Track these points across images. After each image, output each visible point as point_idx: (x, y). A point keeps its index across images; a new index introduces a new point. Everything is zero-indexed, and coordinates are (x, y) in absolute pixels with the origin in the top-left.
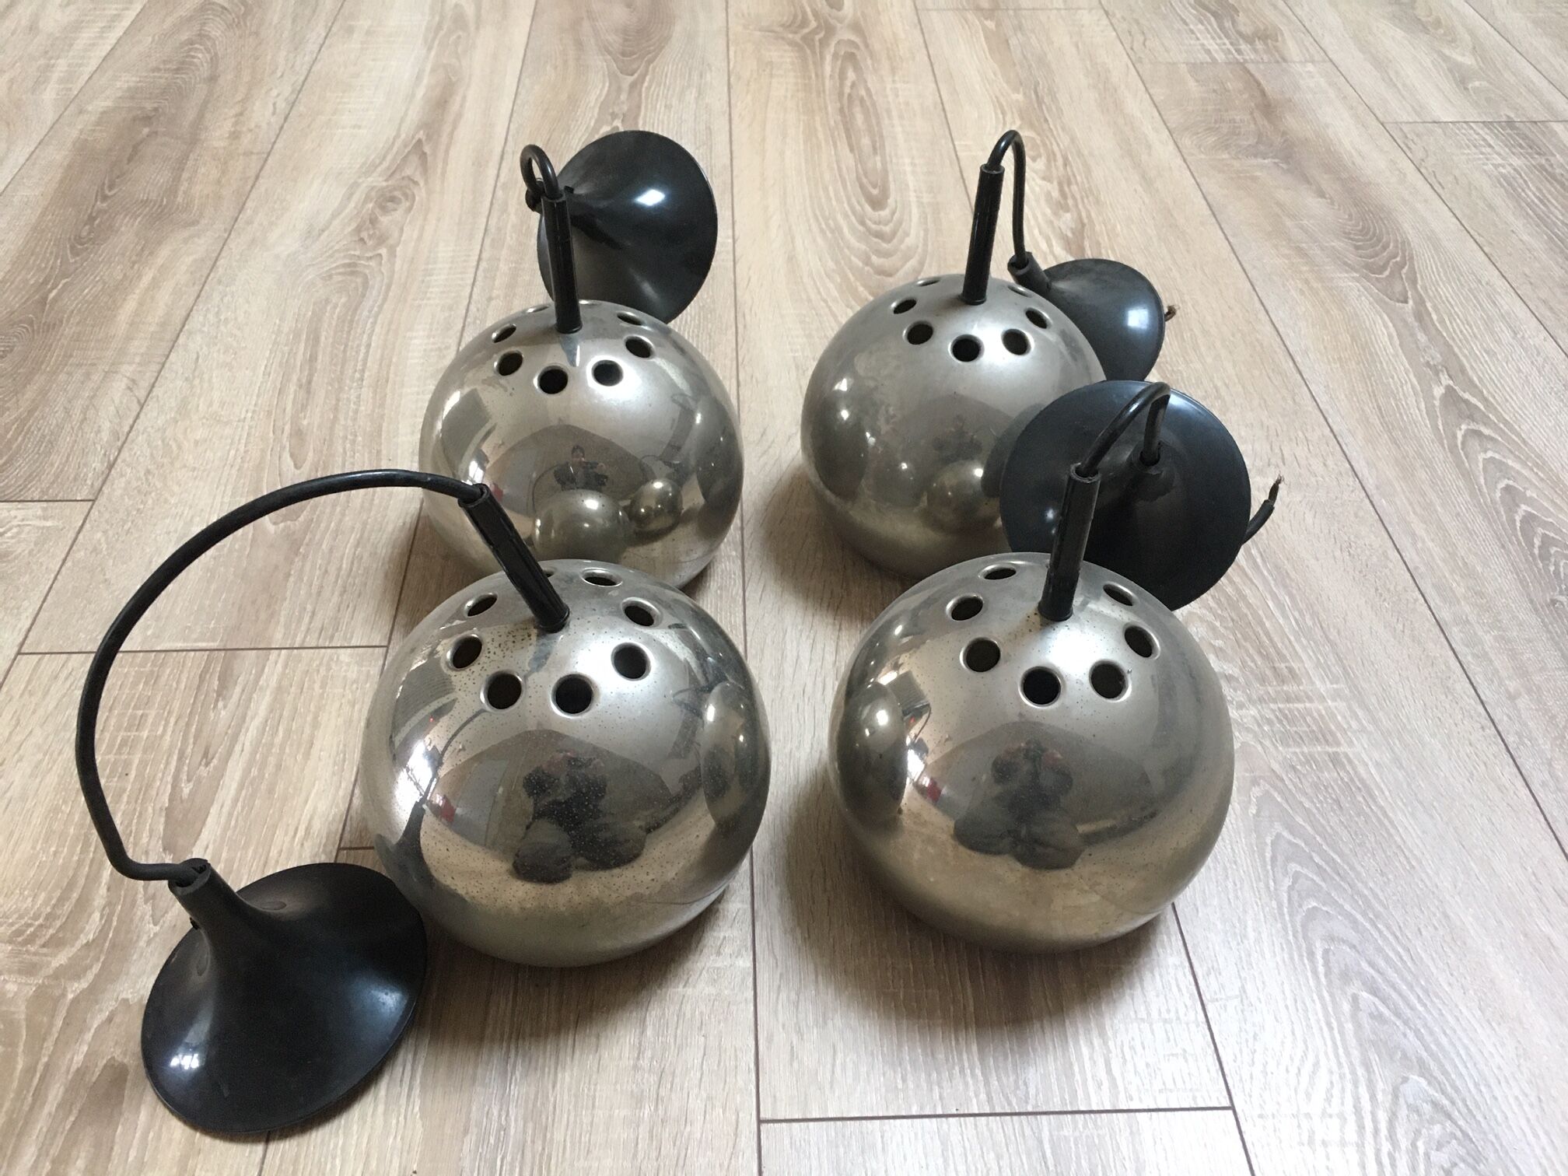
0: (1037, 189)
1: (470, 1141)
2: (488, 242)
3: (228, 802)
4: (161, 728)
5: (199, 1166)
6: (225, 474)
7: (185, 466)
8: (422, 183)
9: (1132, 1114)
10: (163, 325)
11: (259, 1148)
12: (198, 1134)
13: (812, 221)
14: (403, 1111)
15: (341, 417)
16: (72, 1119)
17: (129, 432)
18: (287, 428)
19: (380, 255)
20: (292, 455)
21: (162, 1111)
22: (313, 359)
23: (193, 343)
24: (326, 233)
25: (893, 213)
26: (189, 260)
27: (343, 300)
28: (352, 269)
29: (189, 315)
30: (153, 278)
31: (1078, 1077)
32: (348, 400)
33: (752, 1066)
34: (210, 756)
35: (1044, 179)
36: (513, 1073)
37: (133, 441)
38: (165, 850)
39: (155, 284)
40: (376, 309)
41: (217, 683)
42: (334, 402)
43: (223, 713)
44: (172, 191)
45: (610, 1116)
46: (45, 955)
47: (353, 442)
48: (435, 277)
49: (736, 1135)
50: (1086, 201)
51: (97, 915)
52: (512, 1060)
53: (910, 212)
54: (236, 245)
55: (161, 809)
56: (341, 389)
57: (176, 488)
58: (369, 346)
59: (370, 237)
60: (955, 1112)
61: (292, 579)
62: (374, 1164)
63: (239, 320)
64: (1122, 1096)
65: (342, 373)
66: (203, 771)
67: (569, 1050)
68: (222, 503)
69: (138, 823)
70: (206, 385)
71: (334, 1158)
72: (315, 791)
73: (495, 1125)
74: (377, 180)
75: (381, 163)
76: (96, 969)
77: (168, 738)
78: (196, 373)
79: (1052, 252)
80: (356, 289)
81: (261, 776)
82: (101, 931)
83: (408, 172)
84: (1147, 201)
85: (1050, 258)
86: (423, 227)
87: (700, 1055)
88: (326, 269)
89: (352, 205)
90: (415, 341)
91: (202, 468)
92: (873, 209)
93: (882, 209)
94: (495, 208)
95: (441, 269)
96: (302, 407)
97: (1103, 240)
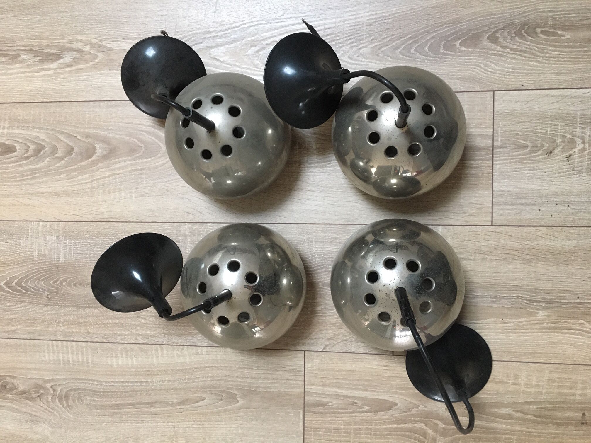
1: (494, 305)
2: (42, 338)
3: (372, 393)
4: (340, 422)
5: (499, 378)
6: (208, 426)
11: (494, 363)
12: (489, 380)
13: (24, 183)
14: (484, 325)
15: (172, 387)
16: (483, 416)
18: (178, 407)
19: (52, 387)
20: (197, 402)
21: (482, 391)
22: (131, 404)
24: (34, 413)
25: (18, 142)
27: (88, 398)
28: (63, 398)
32: (161, 385)
33: (475, 227)
34: (353, 403)
36: (474, 295)
38: (391, 410)
41: (320, 407)
42: (163, 391)
43: (334, 402)
45: (488, 267)
46: (429, 437)
47: (188, 379)
48: (71, 359)
49: (496, 232)
50: (10, 45)
51: (415, 425)
53: (18, 134)
55: (375, 414)
56: (154, 390)
58: (123, 382)
61: (269, 390)
62: (500, 331)
65: (142, 391)
66: (360, 404)
68: (225, 424)
71: (497, 342)
72: (369, 366)
73: (490, 299)
76: (435, 421)
77: (344, 419)
79: (54, 69)
80: (78, 394)
81: (362, 385)
82: (421, 422)
84: (11, 15)
85: (58, 71)
86: (28, 369)
87: (470, 242)
88: (63, 409)
89: (9, 404)
90: (120, 363)
91: (204, 436)
92: (14, 152)
93: (15, 147)
94: (11, 336)
95: (63, 357)
96: (166, 403)
97: (45, 42)
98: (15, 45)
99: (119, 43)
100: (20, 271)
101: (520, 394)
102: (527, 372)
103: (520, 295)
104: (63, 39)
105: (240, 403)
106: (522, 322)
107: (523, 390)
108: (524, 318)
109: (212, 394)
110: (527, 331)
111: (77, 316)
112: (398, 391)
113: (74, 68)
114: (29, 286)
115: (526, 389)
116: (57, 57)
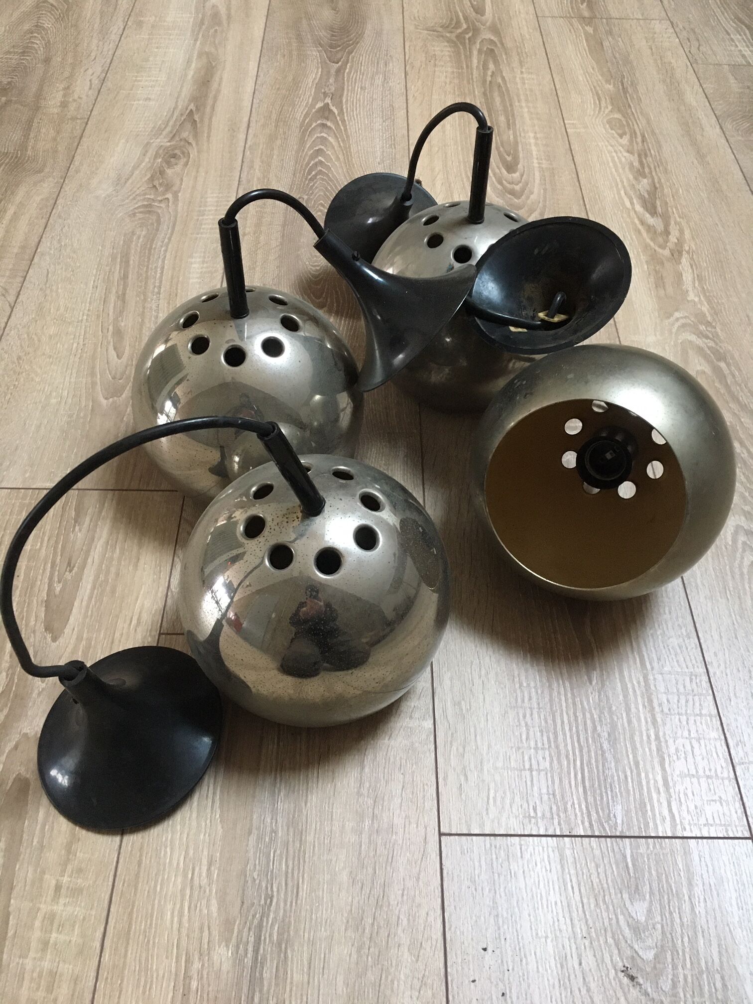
0: (623, 159)
1: (253, 839)
3: (86, 598)
4: (39, 544)
5: (79, 850)
6: (71, 361)
7: (44, 354)
8: (194, 145)
9: (685, 840)
10: (23, 248)
11: (117, 839)
12: (77, 828)
13: (465, 180)
14: (209, 817)
15: (146, 321)
17: (5, 328)
18: (111, 328)
19: (168, 199)
20: (115, 349)
21: (53, 811)
22: (125, 277)
23: (42, 263)
24: (130, 181)
25: (522, 176)
26: (38, 199)
27: (144, 233)
28: (148, 209)
29: (40, 241)
30: (15, 213)
31: (649, 813)
33: (435, 796)
34: (72, 565)
35: (628, 151)
36: (279, 794)
37: (8, 334)
38: (46, 629)
39: (16, 217)
40: (166, 240)
41: (73, 513)
42: (141, 310)
43: (79, 534)
44: (23, 146)
45: (343, 826)
48: (205, 217)
49: (425, 843)
50: (657, 169)
52: (278, 785)
53: (534, 174)
54: (69, 188)
55: (42, 601)
56: (145, 300)
57: (39, 371)
58: (163, 268)
59: (160, 185)
60: (568, 834)
62: (191, 852)
63: (75, 245)
64: (679, 827)
65: (146, 287)
66: (68, 576)
67: (315, 780)
68: (70, 382)
69: (27, 611)
70: (54, 294)
71: (166, 847)
72: (142, 593)
73: (268, 829)
74: (163, 141)
75: (165, 128)
76: (6, 712)
78: (48, 286)
79: (634, 209)
80: (152, 224)
81: (106, 581)
82: (7, 685)
83: (185, 135)
84: (701, 172)
85: (632, 213)
86: (196, 178)
87: (401, 787)
88: (131, 209)
89: (147, 160)
90: (194, 266)
91: (55, 356)
92: (508, 173)
93: (515, 172)
94: (245, 164)
95: (209, 211)
96: (120, 313)
97: (670, 200)
98: (659, 174)
99: (690, 271)
100: (338, 173)
101: (32, 901)
102: (84, 919)
103: (275, 900)
104: (680, 217)
105: (104, 402)
106: (208, 906)
107: (39, 909)
108: (219, 909)
109: (126, 367)
110: (186, 918)
111: (270, 225)
112: (84, 642)
113: (640, 227)
114: (316, 182)
115: (40, 916)
116: (653, 212)
